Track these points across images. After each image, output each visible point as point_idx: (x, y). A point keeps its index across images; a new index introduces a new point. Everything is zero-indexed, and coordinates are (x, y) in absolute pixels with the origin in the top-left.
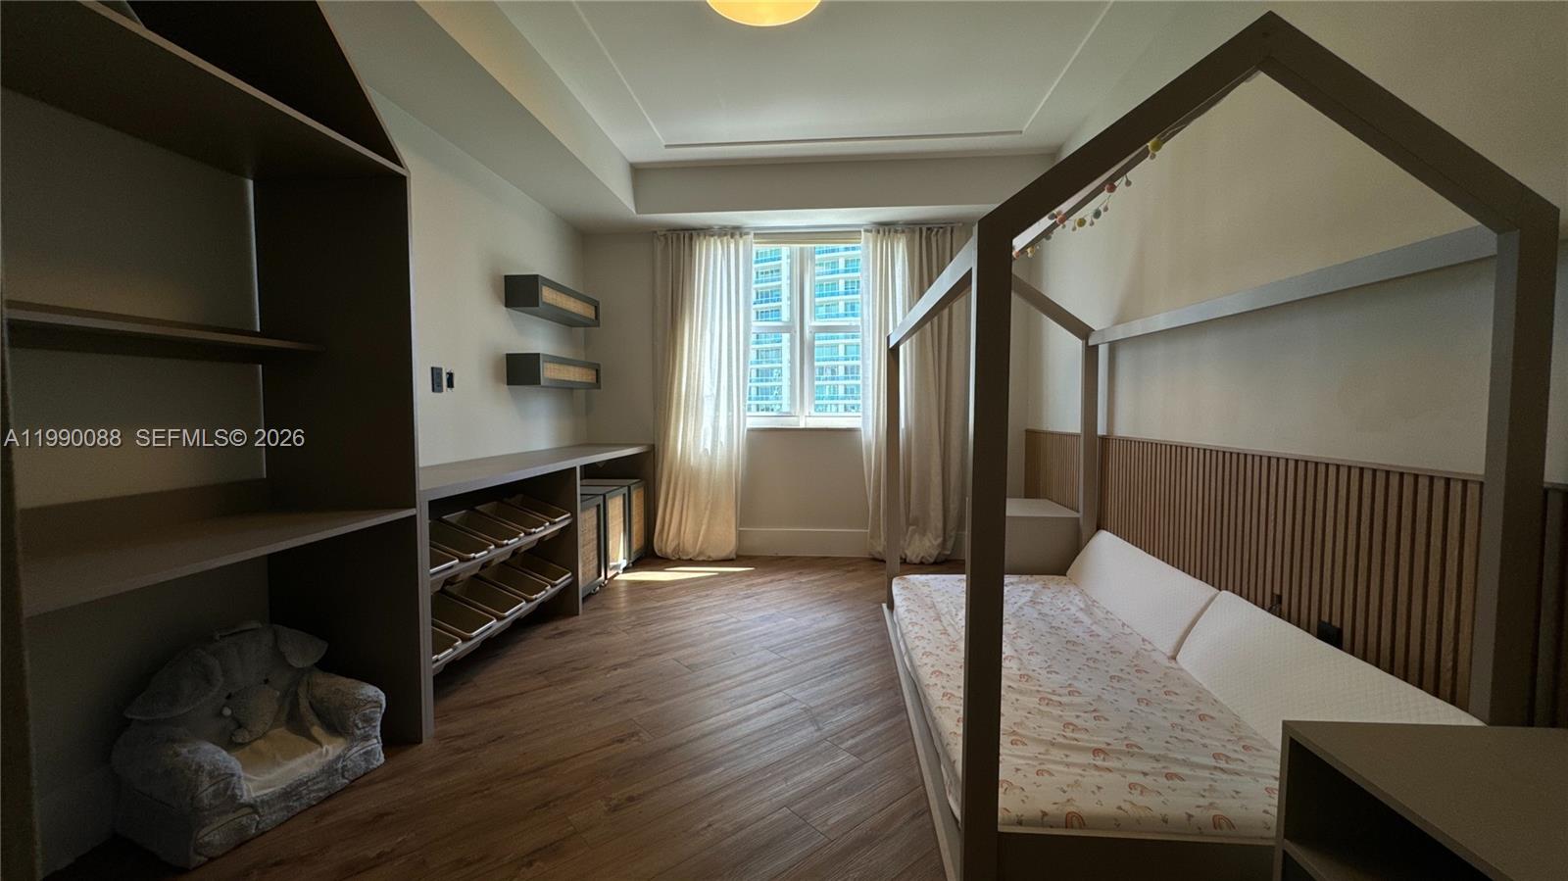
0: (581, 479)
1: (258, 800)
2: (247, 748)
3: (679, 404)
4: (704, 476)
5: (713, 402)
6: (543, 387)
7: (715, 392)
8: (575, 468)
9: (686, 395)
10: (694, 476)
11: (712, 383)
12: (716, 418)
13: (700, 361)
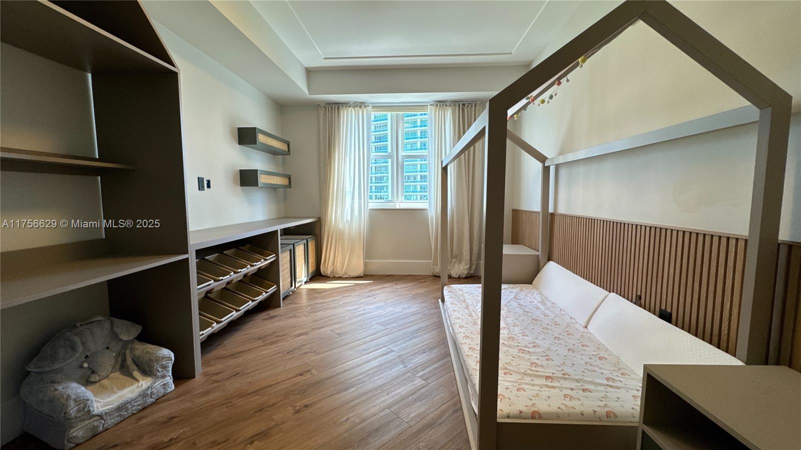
0: (281, 236)
1: (103, 412)
2: (98, 384)
3: (333, 196)
4: (347, 234)
5: (351, 194)
6: (260, 187)
7: (352, 190)
8: (277, 230)
9: (337, 191)
10: (341, 234)
11: (350, 185)
12: (353, 203)
13: (344, 173)
